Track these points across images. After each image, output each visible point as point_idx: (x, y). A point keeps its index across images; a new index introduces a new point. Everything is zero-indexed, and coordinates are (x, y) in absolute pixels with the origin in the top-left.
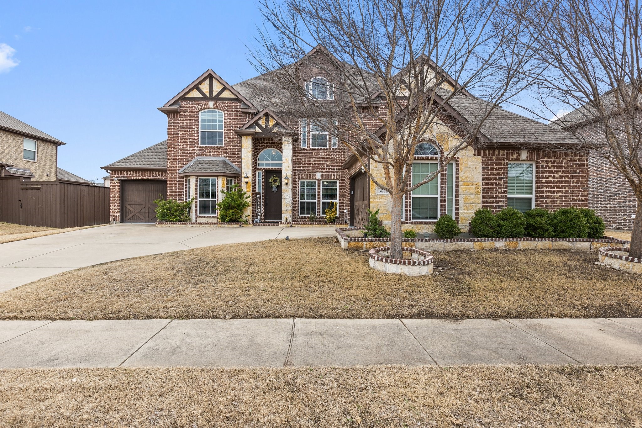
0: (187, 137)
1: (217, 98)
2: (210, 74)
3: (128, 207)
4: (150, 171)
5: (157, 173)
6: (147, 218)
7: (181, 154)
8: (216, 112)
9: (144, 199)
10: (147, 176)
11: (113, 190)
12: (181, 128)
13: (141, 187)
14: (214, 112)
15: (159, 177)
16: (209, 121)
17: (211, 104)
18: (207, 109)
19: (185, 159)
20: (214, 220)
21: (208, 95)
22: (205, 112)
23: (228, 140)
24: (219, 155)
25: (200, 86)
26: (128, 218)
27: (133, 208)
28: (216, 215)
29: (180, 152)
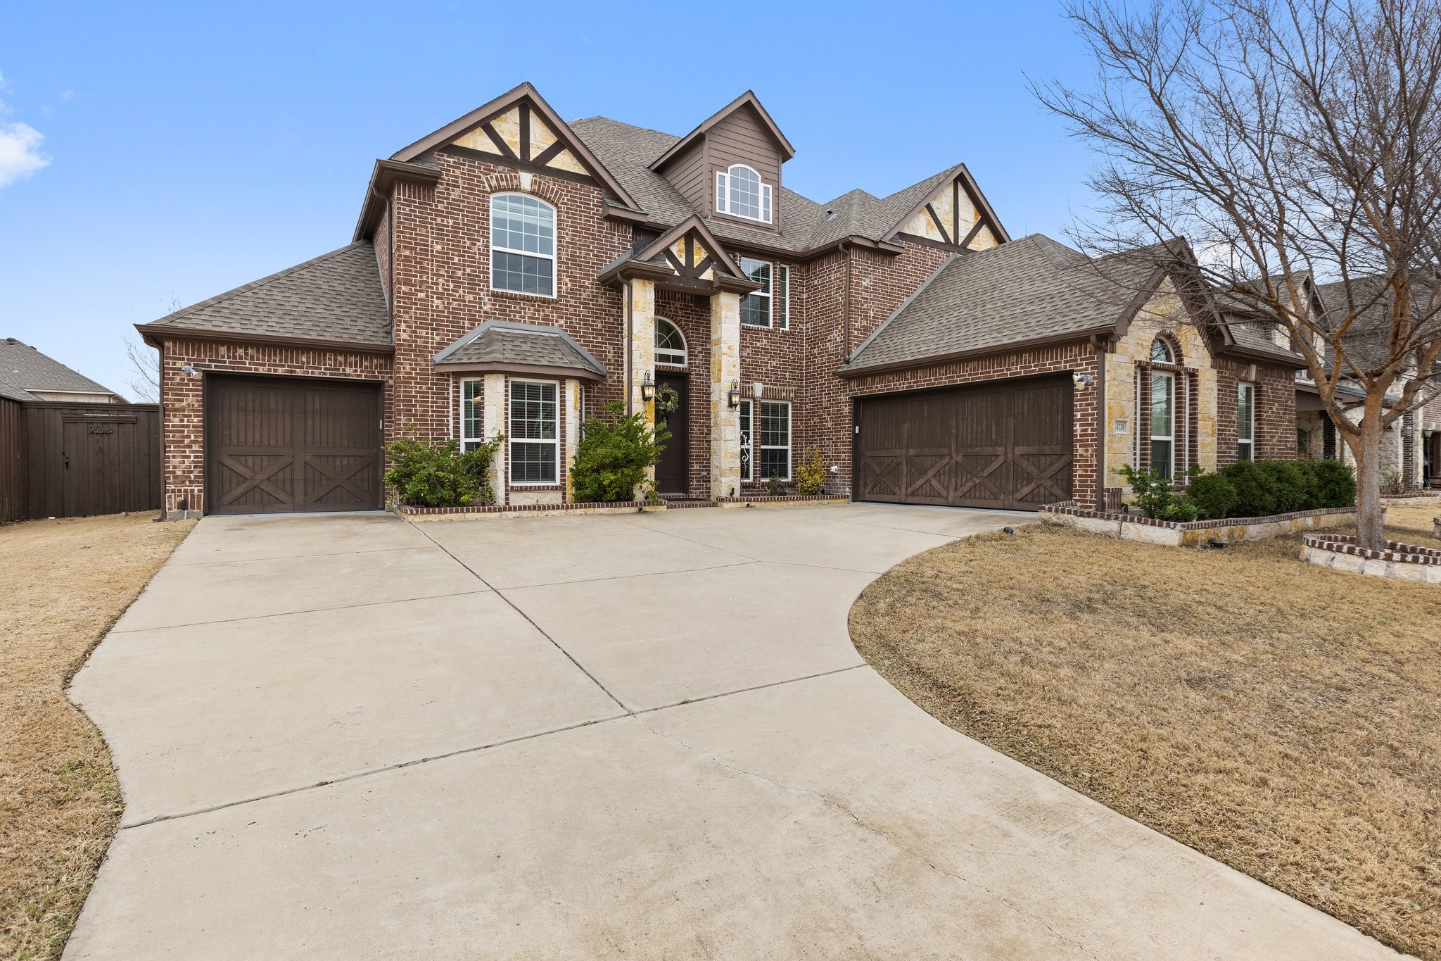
0: (456, 260)
1: (539, 166)
2: (526, 97)
3: (229, 462)
4: (319, 349)
5: (341, 358)
6: (300, 497)
7: (441, 308)
8: (534, 204)
9: (288, 439)
10: (305, 368)
11: (177, 405)
12: (440, 235)
13: (274, 399)
14: (528, 202)
15: (348, 370)
16: (516, 225)
17: (526, 179)
18: (512, 190)
19: (453, 324)
20: (556, 498)
21: (517, 152)
22: (504, 198)
23: (569, 285)
24: (547, 321)
25: (495, 124)
26: (227, 499)
27: (246, 465)
28: (558, 482)
29: (436, 301)
